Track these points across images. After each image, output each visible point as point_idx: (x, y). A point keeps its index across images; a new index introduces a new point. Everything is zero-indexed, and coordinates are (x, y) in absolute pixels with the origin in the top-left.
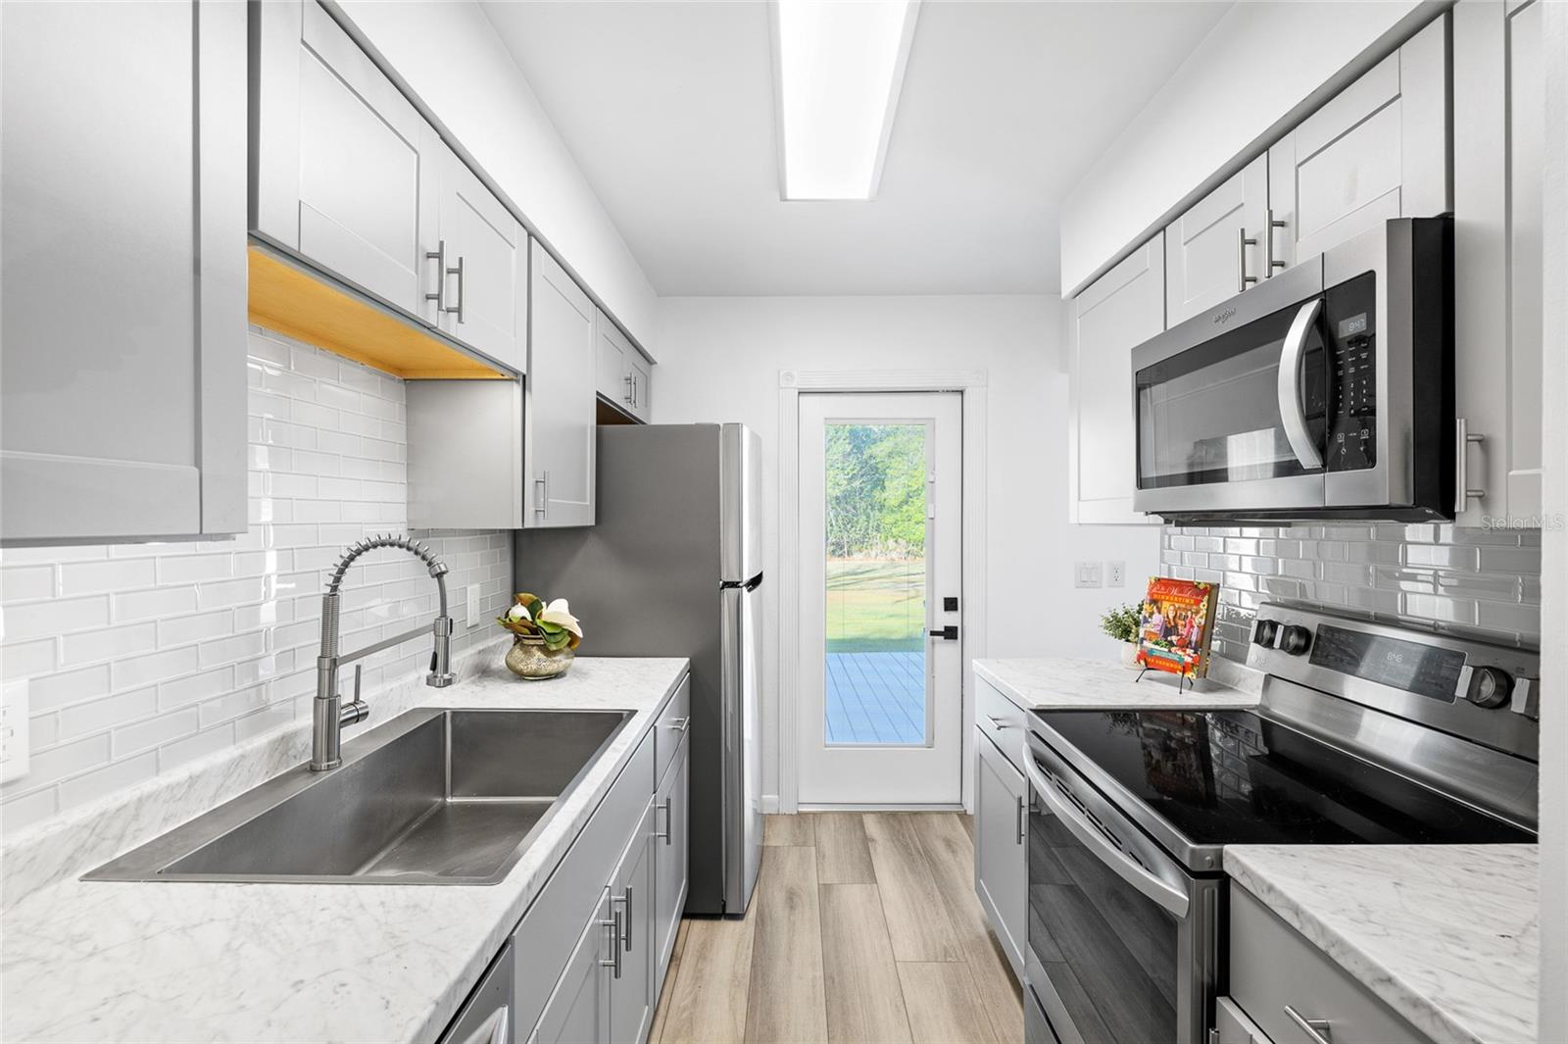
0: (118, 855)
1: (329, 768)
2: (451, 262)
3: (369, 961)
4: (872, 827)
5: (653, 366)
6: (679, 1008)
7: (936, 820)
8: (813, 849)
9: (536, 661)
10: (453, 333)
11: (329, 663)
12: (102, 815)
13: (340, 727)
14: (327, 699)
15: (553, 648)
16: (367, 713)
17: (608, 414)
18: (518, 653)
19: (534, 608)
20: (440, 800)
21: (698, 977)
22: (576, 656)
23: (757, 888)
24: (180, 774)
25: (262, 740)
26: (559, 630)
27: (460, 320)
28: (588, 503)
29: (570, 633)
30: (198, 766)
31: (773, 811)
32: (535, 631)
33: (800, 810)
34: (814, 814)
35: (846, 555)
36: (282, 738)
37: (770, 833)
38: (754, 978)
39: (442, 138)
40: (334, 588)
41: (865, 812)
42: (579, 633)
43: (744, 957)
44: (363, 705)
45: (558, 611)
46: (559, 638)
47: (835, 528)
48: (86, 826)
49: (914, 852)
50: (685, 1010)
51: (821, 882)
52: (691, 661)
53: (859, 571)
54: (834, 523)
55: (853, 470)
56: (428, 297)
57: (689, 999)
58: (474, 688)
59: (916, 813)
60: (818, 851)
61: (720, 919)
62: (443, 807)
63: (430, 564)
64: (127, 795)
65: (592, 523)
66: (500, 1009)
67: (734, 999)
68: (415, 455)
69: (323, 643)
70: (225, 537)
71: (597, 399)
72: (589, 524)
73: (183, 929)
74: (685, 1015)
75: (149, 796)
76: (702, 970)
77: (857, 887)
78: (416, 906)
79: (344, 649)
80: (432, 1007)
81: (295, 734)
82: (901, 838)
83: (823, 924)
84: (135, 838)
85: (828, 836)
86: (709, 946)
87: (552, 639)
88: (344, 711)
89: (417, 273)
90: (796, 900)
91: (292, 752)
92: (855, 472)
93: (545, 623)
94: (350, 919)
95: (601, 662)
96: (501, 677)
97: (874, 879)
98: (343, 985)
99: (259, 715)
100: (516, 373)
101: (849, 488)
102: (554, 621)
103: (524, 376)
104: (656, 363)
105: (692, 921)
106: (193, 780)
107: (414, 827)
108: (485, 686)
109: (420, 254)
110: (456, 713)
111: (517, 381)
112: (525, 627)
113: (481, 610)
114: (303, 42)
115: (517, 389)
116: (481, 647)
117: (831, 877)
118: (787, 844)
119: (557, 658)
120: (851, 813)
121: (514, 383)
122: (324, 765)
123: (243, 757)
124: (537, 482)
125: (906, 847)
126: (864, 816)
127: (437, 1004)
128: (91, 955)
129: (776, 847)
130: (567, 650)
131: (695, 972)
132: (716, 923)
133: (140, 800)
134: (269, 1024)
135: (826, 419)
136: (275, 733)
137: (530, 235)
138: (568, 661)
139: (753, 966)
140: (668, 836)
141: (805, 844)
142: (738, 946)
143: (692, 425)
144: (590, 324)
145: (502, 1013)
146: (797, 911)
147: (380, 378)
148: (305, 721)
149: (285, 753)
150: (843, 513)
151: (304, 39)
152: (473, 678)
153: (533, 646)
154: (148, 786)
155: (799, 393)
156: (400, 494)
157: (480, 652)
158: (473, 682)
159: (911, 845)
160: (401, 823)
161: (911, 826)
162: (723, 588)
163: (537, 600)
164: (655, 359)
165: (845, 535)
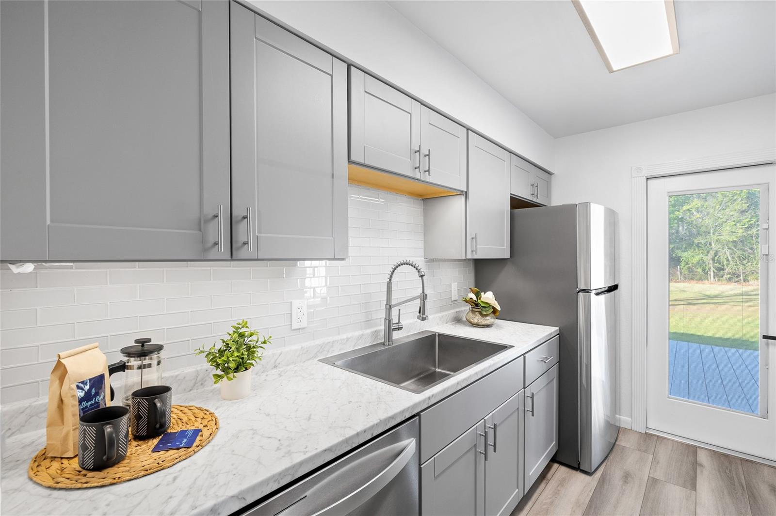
0: (327, 356)
1: (389, 345)
2: (425, 151)
3: (370, 403)
4: (703, 457)
5: (553, 176)
6: (542, 502)
7: (766, 471)
8: (651, 457)
9: (477, 319)
10: (428, 180)
11: (389, 307)
12: (324, 343)
13: (393, 331)
14: (388, 320)
15: (485, 313)
16: (402, 327)
17: (517, 203)
18: (471, 314)
19: (478, 295)
20: (433, 368)
21: (556, 493)
22: (497, 319)
23: (604, 464)
24: (344, 336)
25: (369, 331)
26: (489, 305)
27: (429, 175)
28: (505, 247)
29: (493, 308)
30: (350, 335)
31: (628, 427)
32: (477, 305)
33: (647, 431)
34: (658, 437)
35: (742, 281)
36: (376, 331)
37: (622, 438)
38: (589, 507)
39: (421, 104)
40: (390, 280)
41: (700, 448)
42: (498, 308)
43: (586, 495)
44: (401, 324)
45: (488, 297)
46: (487, 309)
47: (731, 262)
48: (320, 345)
49: (737, 484)
50: (544, 504)
51: (651, 476)
52: (560, 329)
53: (752, 293)
54: (730, 259)
55: (750, 221)
56: (416, 168)
57: (548, 501)
58: (452, 327)
59: (748, 461)
60: (654, 459)
61: (577, 471)
62: (435, 372)
63: (419, 272)
64: (330, 339)
65: (509, 257)
66: (413, 439)
67: (574, 511)
68: (427, 229)
69: (387, 300)
70: (343, 259)
71: (511, 197)
72: (506, 257)
73: (332, 379)
74: (545, 507)
75: (336, 341)
76: (560, 490)
77: (678, 488)
78: (390, 392)
79: (393, 303)
80: (379, 421)
81: (380, 331)
82: (728, 472)
83: (646, 498)
84: (332, 353)
85: (664, 453)
86: (567, 481)
87: (484, 309)
88: (394, 325)
89: (411, 160)
90: (629, 479)
91: (379, 337)
92: (752, 222)
93: (482, 302)
94: (371, 390)
95: (512, 323)
96: (464, 324)
97: (694, 487)
98: (360, 406)
99: (368, 322)
100: (462, 191)
101: (745, 234)
102: (487, 302)
103: (466, 192)
104: (554, 174)
105: (560, 466)
106: (348, 339)
107: (421, 376)
108: (456, 327)
109: (412, 152)
110: (439, 335)
111: (463, 195)
112: (472, 302)
113: (458, 294)
114: (365, 92)
115: (463, 198)
116: (458, 310)
117: (659, 474)
118: (633, 447)
119: (487, 318)
120: (688, 446)
121: (462, 196)
122: (387, 343)
123: (363, 335)
124: (472, 238)
125: (731, 479)
126: (698, 449)
127: (381, 421)
128: (312, 379)
129: (623, 446)
130: (492, 315)
131: (555, 490)
132: (574, 472)
133: (333, 341)
134: (339, 409)
135: (669, 192)
136: (374, 329)
137: (468, 130)
138: (493, 320)
139: (591, 501)
140: (532, 411)
141: (646, 451)
142: (584, 487)
143: (560, 206)
144: (505, 162)
145: (413, 440)
146: (628, 485)
147: (412, 200)
148: (382, 328)
149: (376, 337)
150: (739, 253)
151: (366, 90)
152: (453, 323)
153: (476, 311)
154: (337, 338)
155: (647, 179)
156: (421, 245)
157: (457, 312)
158: (452, 324)
159: (736, 480)
160: (417, 372)
161: (740, 467)
162: (579, 292)
163: (479, 291)
164: (552, 172)
165: (741, 267)
